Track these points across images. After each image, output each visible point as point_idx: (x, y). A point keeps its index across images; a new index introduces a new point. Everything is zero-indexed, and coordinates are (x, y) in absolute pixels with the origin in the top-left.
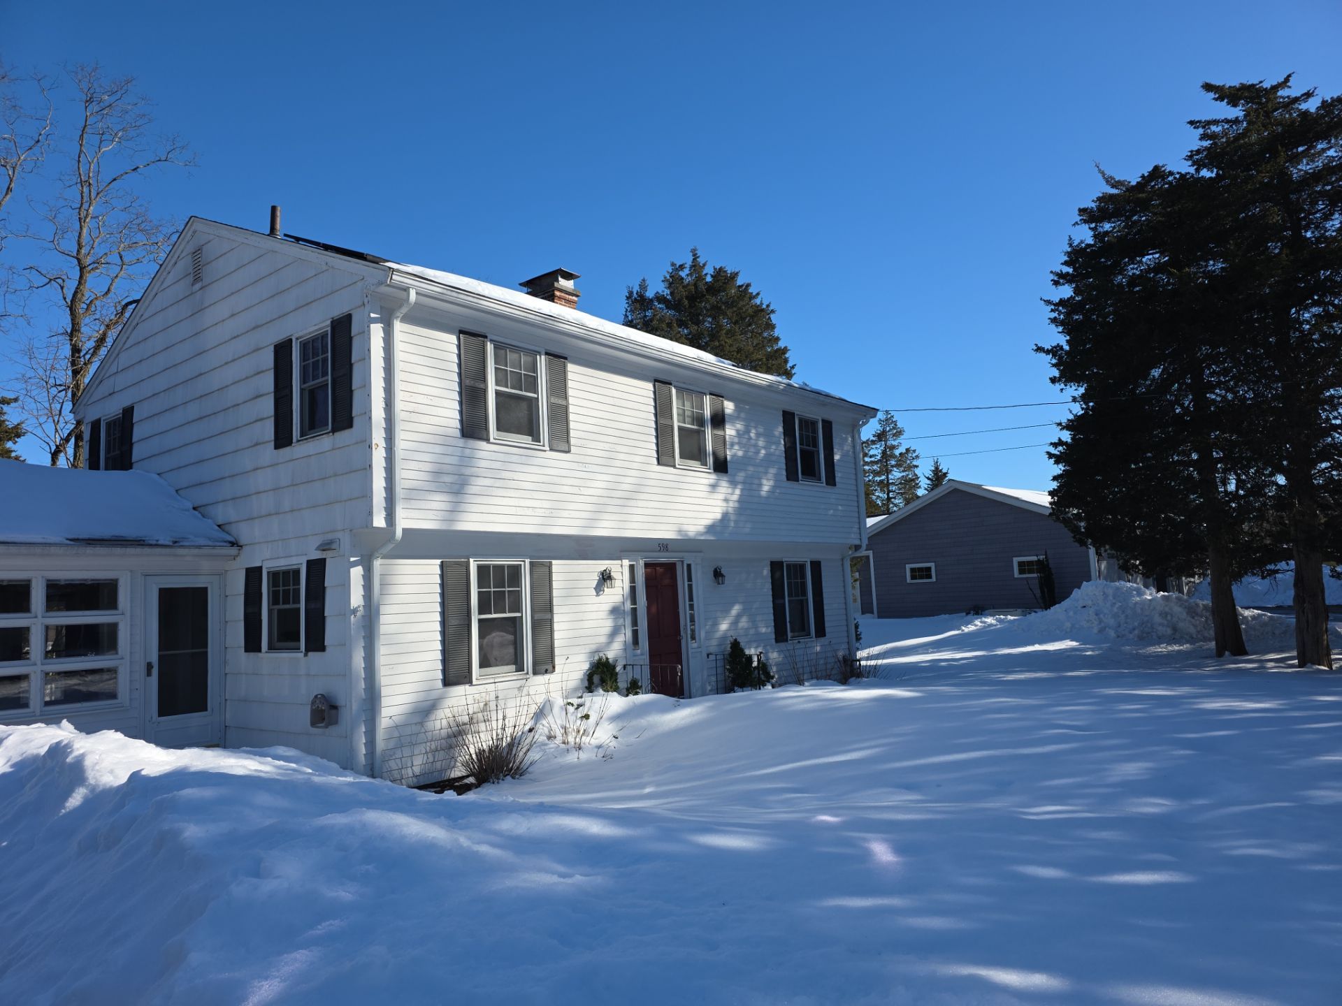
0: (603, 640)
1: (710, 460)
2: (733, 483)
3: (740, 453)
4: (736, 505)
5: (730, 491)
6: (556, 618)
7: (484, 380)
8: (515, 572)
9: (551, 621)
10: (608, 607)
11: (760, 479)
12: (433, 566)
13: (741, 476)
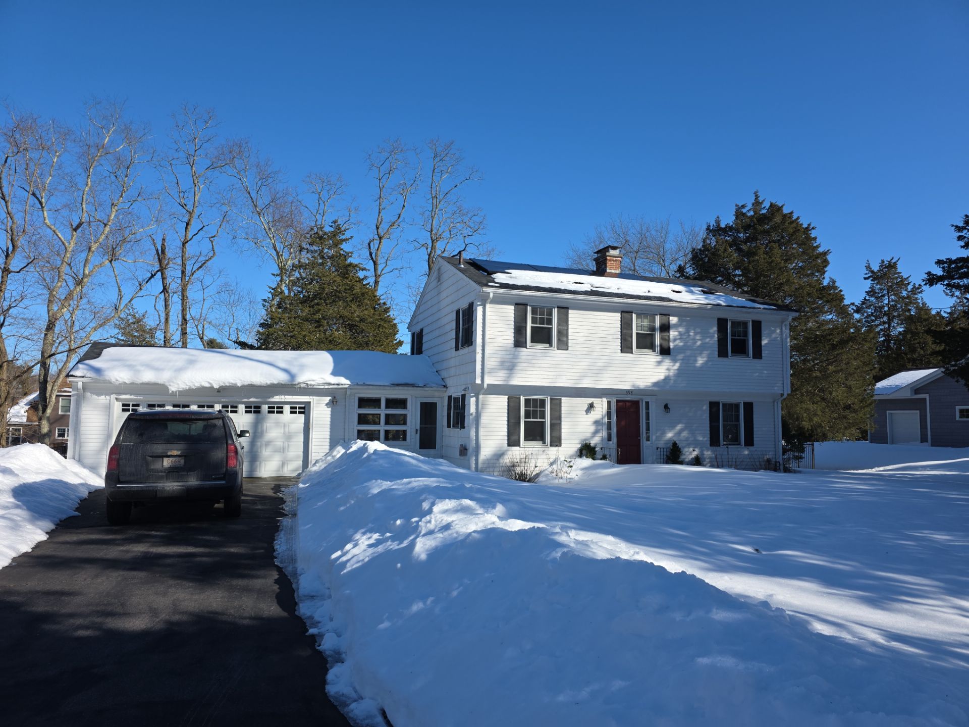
0: (589, 435)
1: (658, 349)
2: (674, 361)
3: (681, 344)
4: (676, 372)
5: (671, 364)
6: (563, 423)
7: (526, 323)
8: (543, 402)
9: (560, 424)
10: (593, 420)
11: (696, 357)
12: (505, 399)
13: (680, 357)
